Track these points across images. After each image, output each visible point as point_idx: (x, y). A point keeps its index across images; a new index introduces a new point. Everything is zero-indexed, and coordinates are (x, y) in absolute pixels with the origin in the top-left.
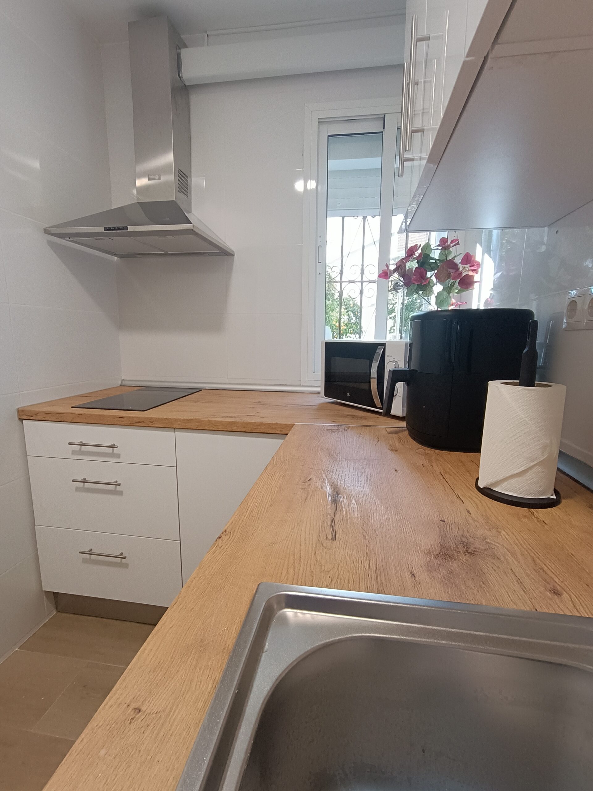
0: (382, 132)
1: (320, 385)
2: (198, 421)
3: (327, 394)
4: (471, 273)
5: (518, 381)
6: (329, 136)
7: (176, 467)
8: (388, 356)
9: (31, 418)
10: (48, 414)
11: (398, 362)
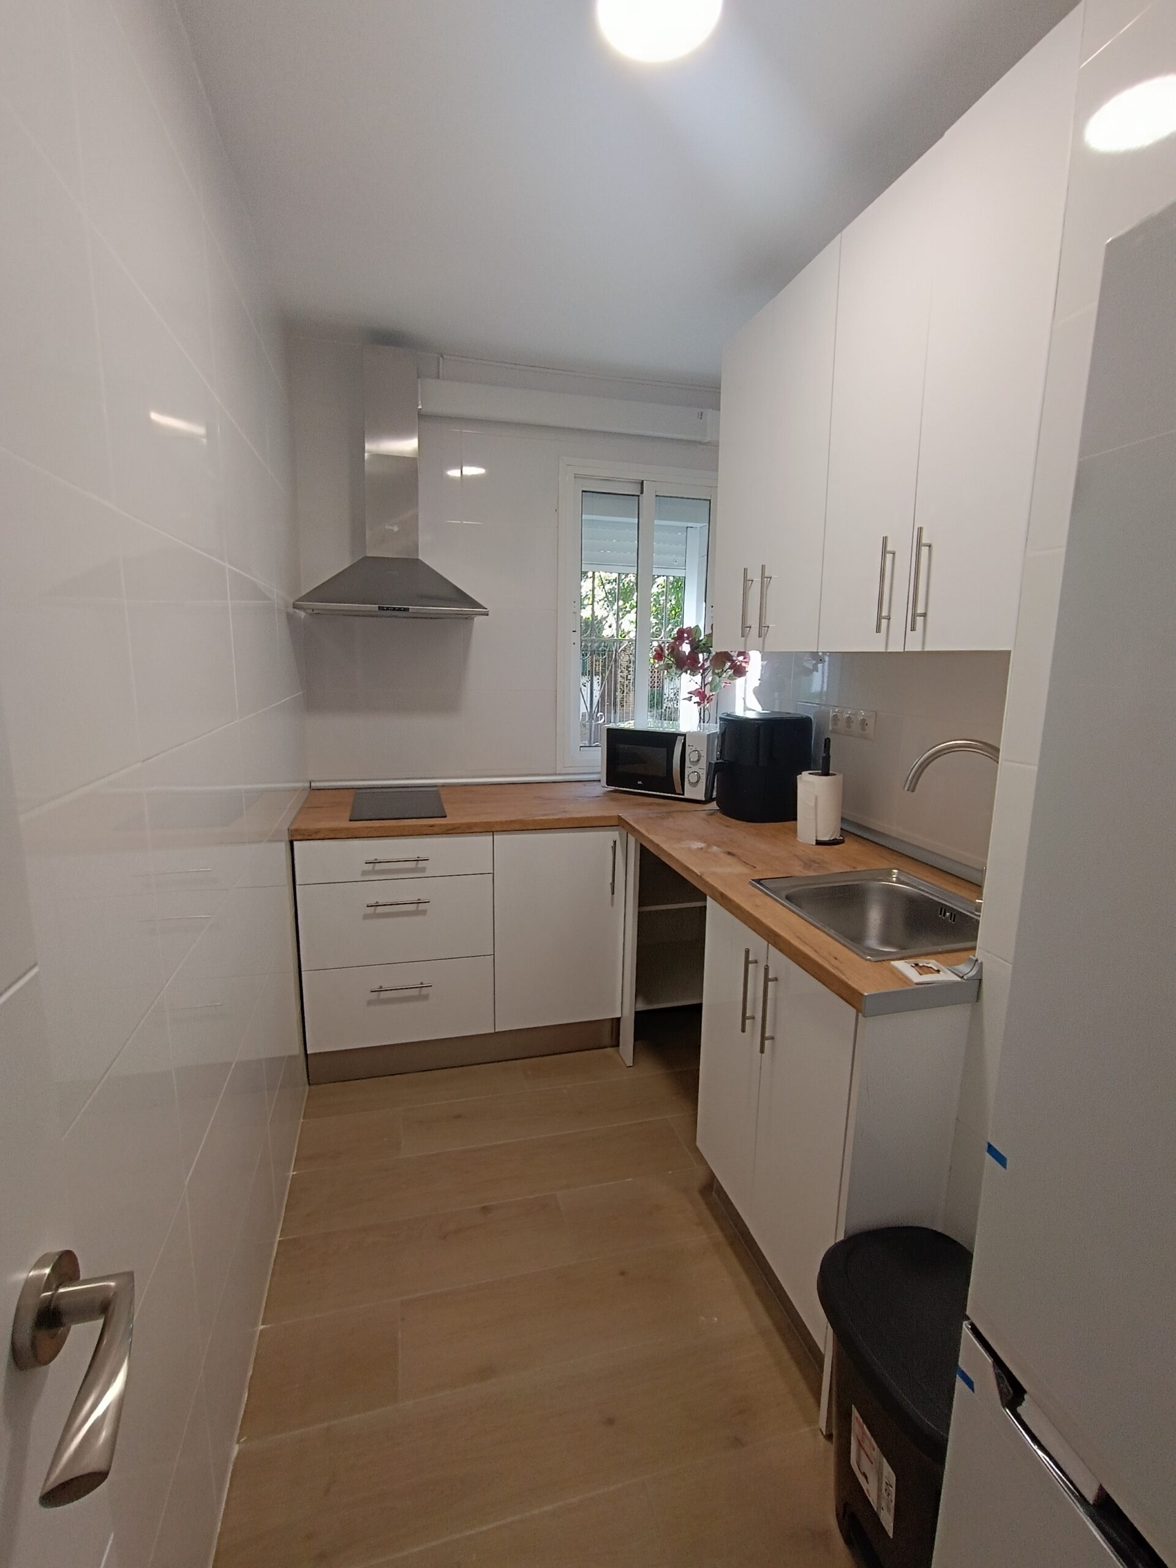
0: (638, 496)
1: (600, 771)
2: (521, 822)
3: (608, 784)
4: (743, 664)
5: (820, 771)
6: (583, 491)
7: (493, 874)
8: (689, 746)
9: (310, 838)
10: (332, 830)
11: (701, 752)
